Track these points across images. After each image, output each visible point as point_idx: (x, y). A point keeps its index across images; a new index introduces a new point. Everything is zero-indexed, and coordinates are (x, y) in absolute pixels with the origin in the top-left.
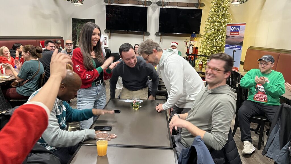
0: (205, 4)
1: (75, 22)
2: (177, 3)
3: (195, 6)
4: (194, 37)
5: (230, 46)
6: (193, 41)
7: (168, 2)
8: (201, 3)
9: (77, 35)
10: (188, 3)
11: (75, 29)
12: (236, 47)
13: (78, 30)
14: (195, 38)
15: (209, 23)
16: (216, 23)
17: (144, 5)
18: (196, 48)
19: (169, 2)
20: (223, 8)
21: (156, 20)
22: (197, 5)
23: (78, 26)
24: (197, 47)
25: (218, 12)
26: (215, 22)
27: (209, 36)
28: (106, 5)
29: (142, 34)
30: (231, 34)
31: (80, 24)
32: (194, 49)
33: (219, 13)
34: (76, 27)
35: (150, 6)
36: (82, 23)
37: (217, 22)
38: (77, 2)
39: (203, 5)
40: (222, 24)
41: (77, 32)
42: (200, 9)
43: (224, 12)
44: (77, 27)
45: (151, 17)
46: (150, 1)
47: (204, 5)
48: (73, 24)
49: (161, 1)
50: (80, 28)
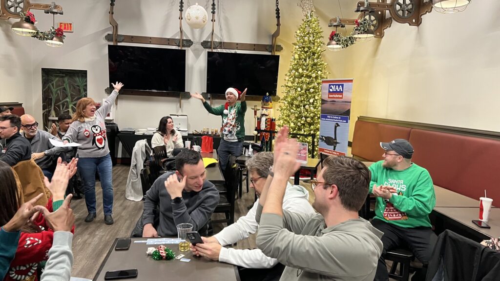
0: (282, 46)
1: (48, 73)
2: (237, 44)
3: (267, 50)
4: (267, 101)
5: (328, 117)
6: (266, 108)
7: (221, 43)
8: (277, 46)
9: (51, 99)
10: (255, 45)
11: (49, 88)
12: (340, 118)
13: (54, 90)
14: (269, 103)
15: (292, 79)
16: (303, 79)
17: (179, 46)
18: (272, 120)
19: (224, 43)
20: (314, 54)
21: (201, 72)
22: (271, 48)
23: (54, 82)
24: (274, 118)
25: (305, 60)
26: (301, 76)
27: (293, 100)
28: (109, 46)
29: (177, 96)
30: (329, 98)
31: (57, 79)
32: (268, 122)
33: (308, 62)
34: (50, 84)
35: (189, 49)
36: (62, 77)
37: (305, 77)
38: (52, 39)
39: (280, 48)
40: (312, 80)
41: (52, 93)
42: (276, 54)
43: (316, 61)
44: (53, 85)
45: (192, 67)
46: (190, 40)
47: (282, 49)
48: (44, 78)
49: (209, 40)
50: (58, 86)
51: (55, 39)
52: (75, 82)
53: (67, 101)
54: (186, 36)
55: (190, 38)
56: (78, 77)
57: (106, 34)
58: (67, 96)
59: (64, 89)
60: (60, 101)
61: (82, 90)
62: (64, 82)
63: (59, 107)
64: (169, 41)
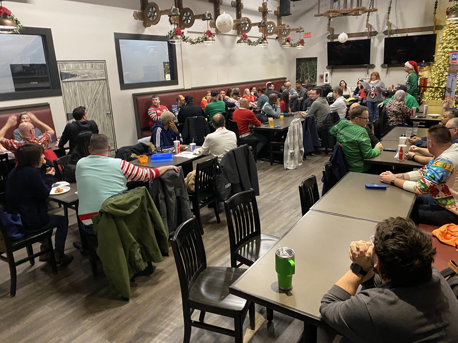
1: (299, 61)
2: (409, 29)
5: (450, 75)
6: (422, 71)
7: (396, 30)
8: (437, 26)
9: (300, 74)
10: (422, 28)
11: (299, 68)
12: (454, 75)
13: (302, 69)
16: (446, 50)
17: (367, 37)
21: (382, 50)
22: (433, 28)
23: (302, 65)
24: (426, 77)
28: (328, 43)
30: (452, 63)
31: (303, 63)
32: (422, 80)
35: (375, 37)
36: (306, 62)
39: (441, 28)
41: (301, 71)
42: (435, 33)
44: (301, 66)
46: (376, 32)
48: (297, 63)
49: (389, 30)
50: (303, 67)
51: (300, 45)
52: (312, 64)
53: (307, 75)
54: (374, 29)
55: (376, 30)
56: (313, 61)
57: (328, 35)
58: (308, 72)
59: (307, 68)
60: (304, 75)
61: (315, 68)
62: (306, 65)
63: (304, 78)
64: (363, 34)
